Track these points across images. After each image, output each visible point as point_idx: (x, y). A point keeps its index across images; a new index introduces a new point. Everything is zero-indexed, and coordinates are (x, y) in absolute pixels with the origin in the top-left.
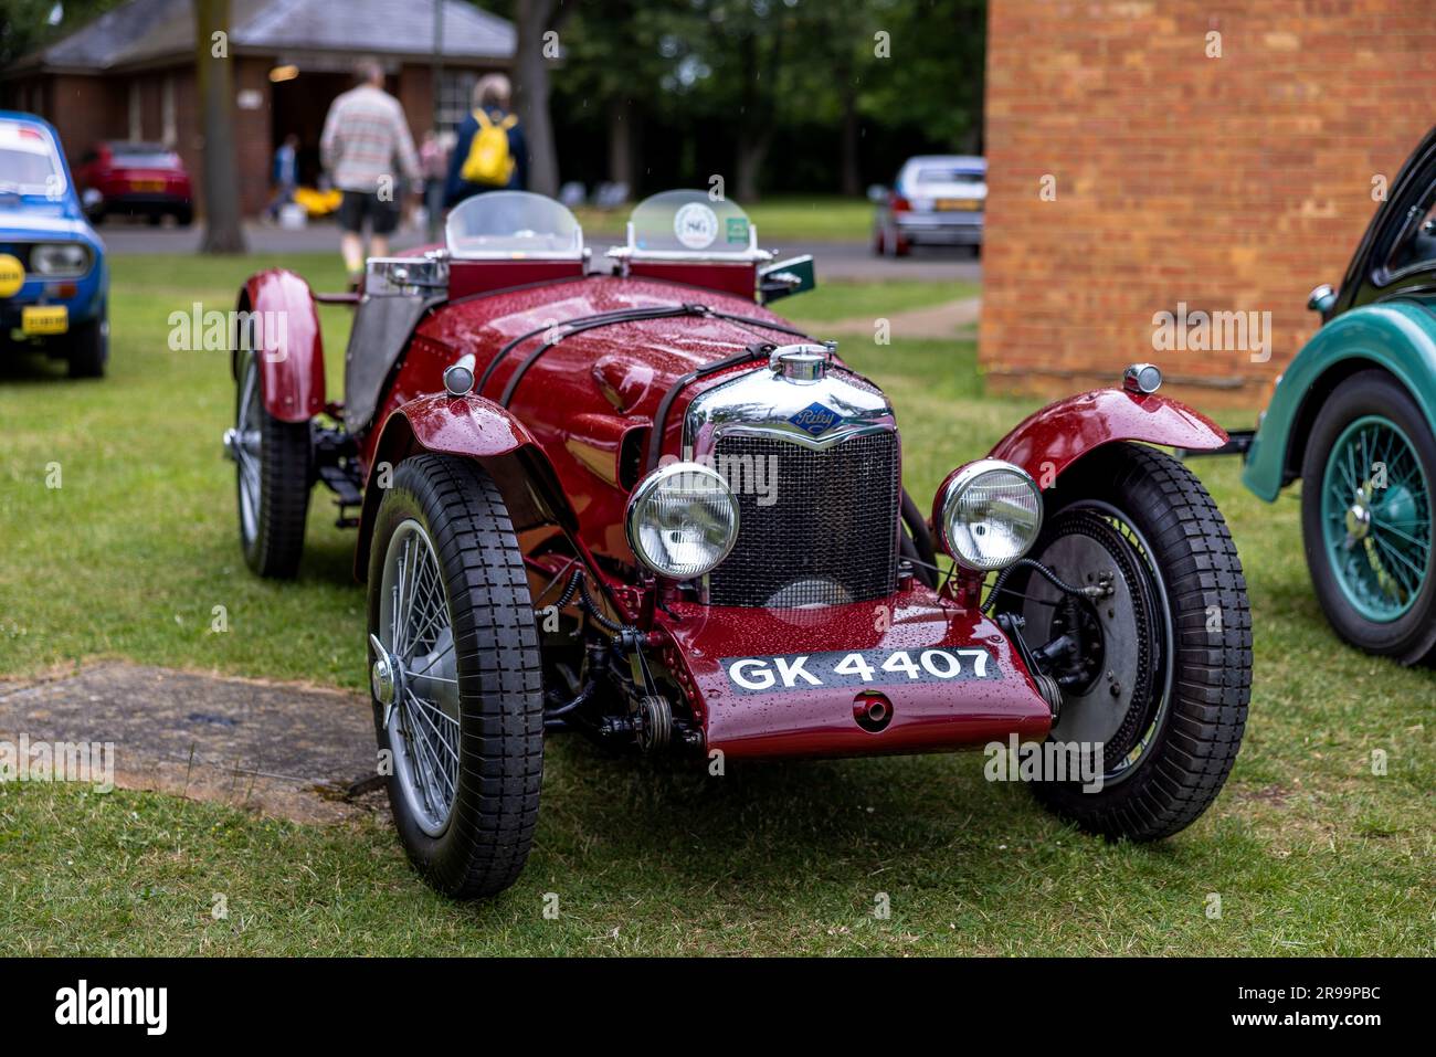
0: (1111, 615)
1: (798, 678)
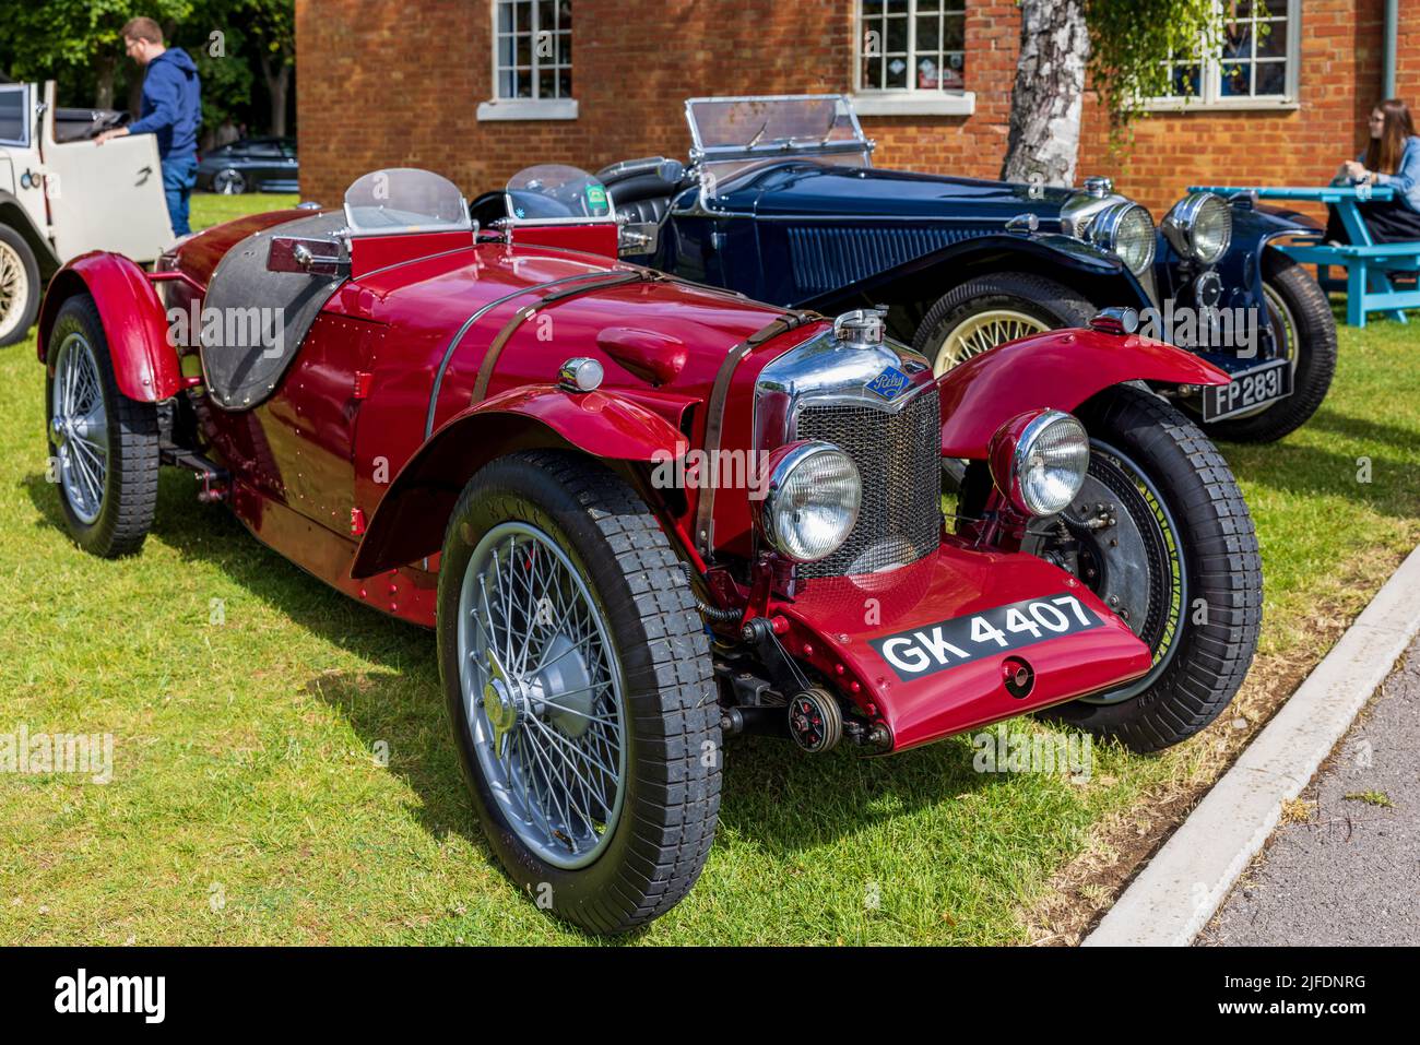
0: (1113, 545)
1: (947, 653)
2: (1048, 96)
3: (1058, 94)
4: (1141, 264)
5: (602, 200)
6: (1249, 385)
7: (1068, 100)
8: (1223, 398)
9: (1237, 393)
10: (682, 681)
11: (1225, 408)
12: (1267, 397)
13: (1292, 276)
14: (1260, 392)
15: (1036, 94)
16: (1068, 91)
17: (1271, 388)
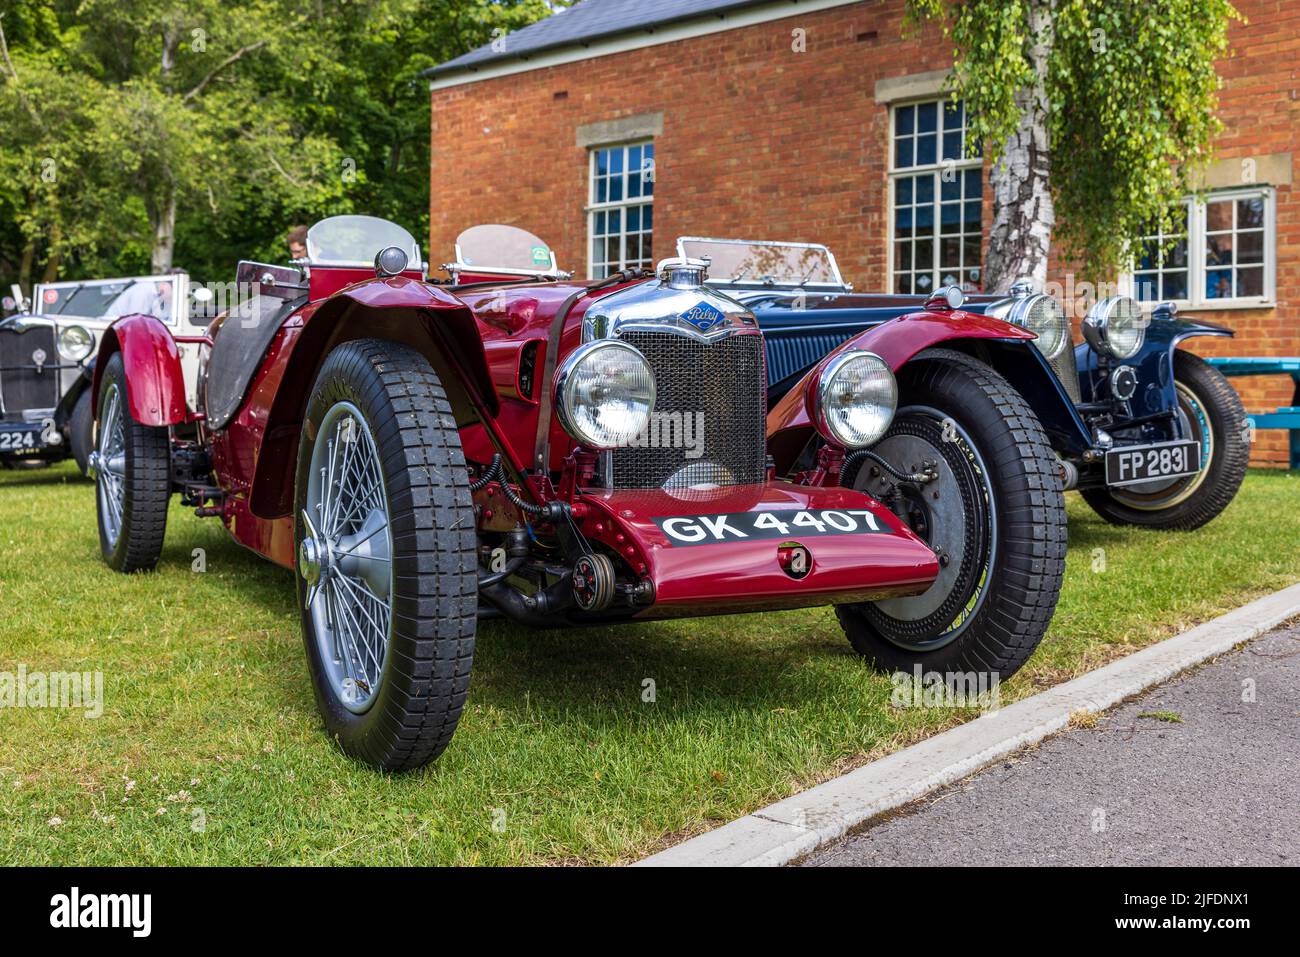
0: (936, 496)
1: (725, 532)
2: (1016, 258)
3: (1025, 256)
4: (1055, 350)
5: (546, 258)
6: (1153, 458)
7: (1034, 262)
8: (1127, 466)
9: (1141, 463)
10: (437, 503)
11: (1128, 475)
12: (1172, 472)
13: (1207, 376)
14: (1166, 466)
15: (1005, 256)
16: (1033, 254)
17: (1178, 464)
